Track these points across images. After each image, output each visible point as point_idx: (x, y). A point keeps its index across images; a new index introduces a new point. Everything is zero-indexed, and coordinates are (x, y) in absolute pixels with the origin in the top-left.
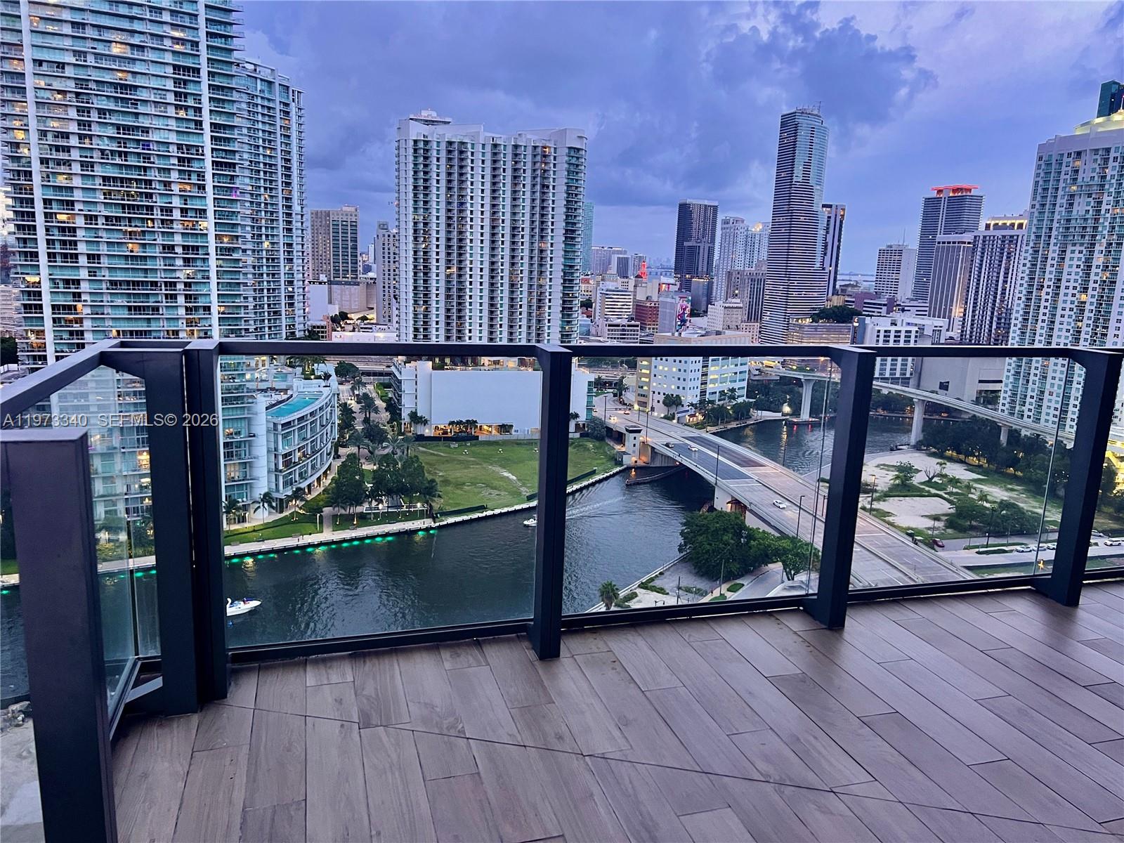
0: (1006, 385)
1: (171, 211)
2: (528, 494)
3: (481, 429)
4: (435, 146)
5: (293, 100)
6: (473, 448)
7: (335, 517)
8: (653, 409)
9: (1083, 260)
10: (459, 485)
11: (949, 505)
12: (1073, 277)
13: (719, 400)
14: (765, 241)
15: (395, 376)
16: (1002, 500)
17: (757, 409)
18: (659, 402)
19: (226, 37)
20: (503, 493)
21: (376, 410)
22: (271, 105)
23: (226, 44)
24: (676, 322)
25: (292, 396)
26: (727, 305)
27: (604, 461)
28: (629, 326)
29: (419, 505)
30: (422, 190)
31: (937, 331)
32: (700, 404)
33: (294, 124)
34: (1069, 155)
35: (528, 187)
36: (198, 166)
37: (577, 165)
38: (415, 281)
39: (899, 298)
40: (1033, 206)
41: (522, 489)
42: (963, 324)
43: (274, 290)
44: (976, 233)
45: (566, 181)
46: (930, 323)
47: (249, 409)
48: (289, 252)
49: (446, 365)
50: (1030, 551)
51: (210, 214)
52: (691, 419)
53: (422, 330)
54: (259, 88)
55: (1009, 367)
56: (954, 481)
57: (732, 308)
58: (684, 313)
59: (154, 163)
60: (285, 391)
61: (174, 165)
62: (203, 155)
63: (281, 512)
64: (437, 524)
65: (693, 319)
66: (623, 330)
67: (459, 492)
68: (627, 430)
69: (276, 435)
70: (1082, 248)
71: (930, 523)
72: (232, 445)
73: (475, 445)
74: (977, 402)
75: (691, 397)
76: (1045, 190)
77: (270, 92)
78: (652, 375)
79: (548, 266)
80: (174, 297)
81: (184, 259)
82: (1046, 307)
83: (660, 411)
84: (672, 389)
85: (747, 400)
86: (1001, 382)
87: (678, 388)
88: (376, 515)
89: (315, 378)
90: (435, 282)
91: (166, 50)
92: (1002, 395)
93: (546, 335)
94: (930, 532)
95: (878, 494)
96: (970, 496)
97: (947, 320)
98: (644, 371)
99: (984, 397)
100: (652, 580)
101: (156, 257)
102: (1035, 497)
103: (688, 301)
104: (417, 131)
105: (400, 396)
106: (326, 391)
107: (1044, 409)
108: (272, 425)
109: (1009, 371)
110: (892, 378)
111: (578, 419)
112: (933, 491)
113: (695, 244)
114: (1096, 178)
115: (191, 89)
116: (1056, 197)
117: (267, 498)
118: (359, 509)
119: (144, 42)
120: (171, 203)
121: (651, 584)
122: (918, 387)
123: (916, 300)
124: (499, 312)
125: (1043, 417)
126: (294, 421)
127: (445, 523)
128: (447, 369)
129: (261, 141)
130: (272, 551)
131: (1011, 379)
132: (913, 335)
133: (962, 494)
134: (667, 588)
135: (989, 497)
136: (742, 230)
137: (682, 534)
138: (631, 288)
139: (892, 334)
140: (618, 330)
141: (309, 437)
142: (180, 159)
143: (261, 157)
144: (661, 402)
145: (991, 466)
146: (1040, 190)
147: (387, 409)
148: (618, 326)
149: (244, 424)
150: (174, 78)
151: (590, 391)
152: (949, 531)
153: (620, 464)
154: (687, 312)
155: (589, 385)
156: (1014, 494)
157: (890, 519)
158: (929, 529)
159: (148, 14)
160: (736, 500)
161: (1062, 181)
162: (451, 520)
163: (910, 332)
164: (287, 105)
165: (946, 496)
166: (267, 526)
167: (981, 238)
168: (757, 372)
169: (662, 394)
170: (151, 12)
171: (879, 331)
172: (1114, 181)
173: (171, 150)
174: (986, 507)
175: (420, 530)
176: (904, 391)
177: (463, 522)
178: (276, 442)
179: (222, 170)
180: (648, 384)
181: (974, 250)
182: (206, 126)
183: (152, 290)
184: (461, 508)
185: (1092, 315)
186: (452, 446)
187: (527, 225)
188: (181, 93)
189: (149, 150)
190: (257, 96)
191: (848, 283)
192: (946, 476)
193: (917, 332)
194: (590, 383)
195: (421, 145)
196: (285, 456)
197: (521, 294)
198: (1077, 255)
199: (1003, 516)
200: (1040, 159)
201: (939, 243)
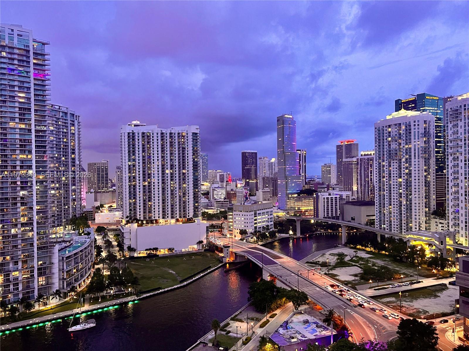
0: (377, 217)
1: (16, 167)
2: (180, 280)
3: (160, 251)
4: (137, 134)
5: (76, 119)
6: (157, 260)
7: (91, 299)
8: (235, 236)
9: (398, 166)
10: (149, 278)
11: (360, 269)
12: (395, 172)
13: (263, 231)
14: (276, 165)
15: (121, 231)
16: (382, 265)
17: (279, 233)
18: (237, 233)
19: (43, 96)
20: (169, 280)
21: (113, 247)
22: (66, 122)
23: (43, 98)
24: (244, 199)
25: (72, 243)
26: (263, 191)
27: (215, 261)
28: (224, 201)
29: (130, 289)
30: (132, 152)
31: (348, 196)
32: (255, 233)
33: (77, 129)
34: (386, 127)
35: (177, 149)
36: (29, 147)
37: (197, 140)
38: (130, 189)
39: (331, 184)
40: (376, 146)
41: (178, 278)
42: (358, 193)
43: (67, 197)
44: (357, 157)
45: (192, 146)
46: (345, 194)
47: (50, 251)
48: (74, 181)
49: (144, 224)
50: (396, 287)
51: (34, 167)
52: (252, 239)
53: (133, 210)
54: (61, 115)
55: (377, 210)
56: (362, 259)
57: (266, 192)
58: (246, 195)
59: (8, 147)
60: (69, 242)
61: (18, 147)
62: (31, 143)
63: (65, 299)
64: (138, 298)
65: (251, 197)
66: (222, 203)
67: (149, 282)
68: (224, 247)
69: (63, 263)
70: (397, 161)
71: (353, 278)
72: (42, 269)
73: (157, 259)
74: (367, 225)
75: (250, 230)
76: (379, 140)
77: (66, 117)
78: (234, 222)
79: (187, 180)
80: (16, 204)
81: (21, 187)
82: (387, 185)
83: (239, 237)
84: (243, 227)
85: (274, 230)
86: (374, 215)
87: (245, 226)
88: (110, 296)
89: (84, 235)
90: (138, 189)
91: (16, 102)
92: (376, 221)
93: (187, 208)
94: (354, 282)
95: (331, 267)
96: (369, 264)
97: (351, 192)
98: (230, 220)
99: (369, 222)
100: (236, 316)
101: (8, 187)
102: (394, 263)
103: (248, 190)
104: (128, 129)
105: (123, 240)
106: (88, 240)
107: (393, 226)
108: (61, 258)
109: (377, 211)
110: (332, 217)
111: (203, 244)
112: (354, 264)
113: (249, 168)
114: (397, 135)
115: (27, 117)
116: (384, 142)
117: (58, 293)
118: (102, 294)
119: (6, 99)
120: (16, 163)
121: (236, 318)
122: (343, 220)
123: (338, 185)
124: (166, 200)
125: (393, 229)
126: (72, 255)
127: (142, 297)
128: (144, 226)
129: (61, 136)
130: (60, 318)
131: (378, 214)
132: (338, 199)
133: (366, 264)
134: (243, 319)
135: (376, 265)
136: (267, 161)
137: (249, 293)
138: (225, 186)
139: (330, 199)
140: (220, 204)
141: (79, 262)
142: (20, 145)
143: (62, 142)
144: (238, 233)
145: (376, 251)
146: (377, 140)
147: (118, 246)
148: (220, 202)
149: (48, 259)
150: (19, 112)
151: (207, 230)
152: (362, 281)
153: (222, 262)
154: (248, 194)
155: (207, 228)
156: (386, 262)
157: (337, 277)
158: (353, 280)
159: (8, 87)
160: (272, 274)
161: (385, 136)
162: (145, 296)
163: (337, 197)
164: (74, 121)
165: (359, 265)
166: (58, 306)
167: (360, 159)
168: (277, 218)
169: (238, 229)
170: (9, 87)
171: (324, 198)
172: (404, 135)
173: (16, 141)
174: (375, 269)
175: (131, 301)
176: (337, 222)
177: (151, 296)
178: (63, 266)
179: (40, 149)
180: (232, 226)
181: (357, 164)
182: (33, 131)
183: (5, 201)
184: (149, 289)
185: (405, 187)
186: (147, 260)
187: (177, 164)
188: (22, 118)
189: (7, 142)
190: (60, 118)
191: (310, 179)
192: (358, 257)
193: (339, 197)
194: (207, 227)
195: (131, 134)
196: (67, 272)
197: (176, 192)
198: (395, 164)
199: (383, 272)
200: (376, 128)
201: (344, 162)
